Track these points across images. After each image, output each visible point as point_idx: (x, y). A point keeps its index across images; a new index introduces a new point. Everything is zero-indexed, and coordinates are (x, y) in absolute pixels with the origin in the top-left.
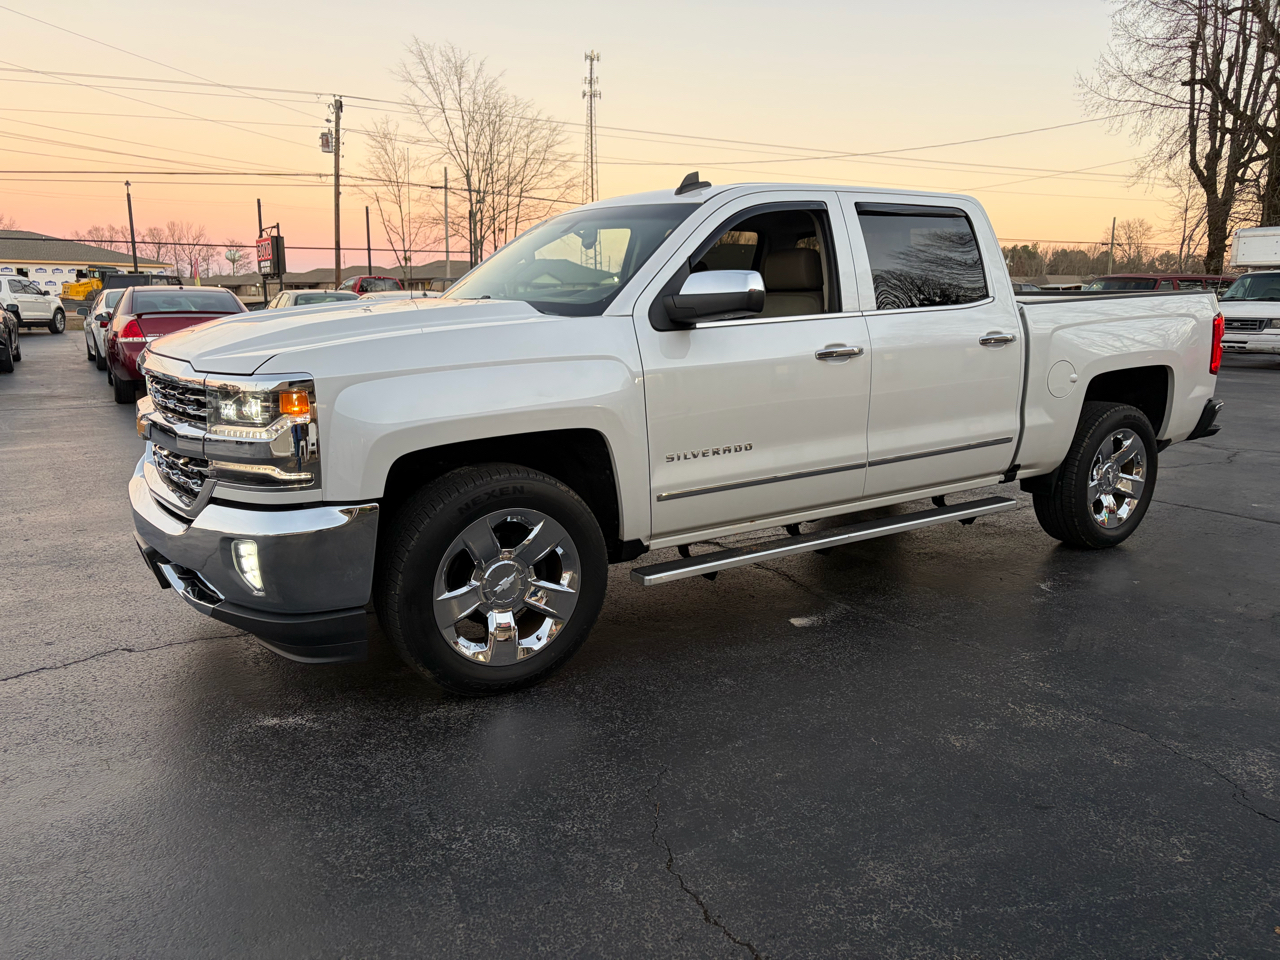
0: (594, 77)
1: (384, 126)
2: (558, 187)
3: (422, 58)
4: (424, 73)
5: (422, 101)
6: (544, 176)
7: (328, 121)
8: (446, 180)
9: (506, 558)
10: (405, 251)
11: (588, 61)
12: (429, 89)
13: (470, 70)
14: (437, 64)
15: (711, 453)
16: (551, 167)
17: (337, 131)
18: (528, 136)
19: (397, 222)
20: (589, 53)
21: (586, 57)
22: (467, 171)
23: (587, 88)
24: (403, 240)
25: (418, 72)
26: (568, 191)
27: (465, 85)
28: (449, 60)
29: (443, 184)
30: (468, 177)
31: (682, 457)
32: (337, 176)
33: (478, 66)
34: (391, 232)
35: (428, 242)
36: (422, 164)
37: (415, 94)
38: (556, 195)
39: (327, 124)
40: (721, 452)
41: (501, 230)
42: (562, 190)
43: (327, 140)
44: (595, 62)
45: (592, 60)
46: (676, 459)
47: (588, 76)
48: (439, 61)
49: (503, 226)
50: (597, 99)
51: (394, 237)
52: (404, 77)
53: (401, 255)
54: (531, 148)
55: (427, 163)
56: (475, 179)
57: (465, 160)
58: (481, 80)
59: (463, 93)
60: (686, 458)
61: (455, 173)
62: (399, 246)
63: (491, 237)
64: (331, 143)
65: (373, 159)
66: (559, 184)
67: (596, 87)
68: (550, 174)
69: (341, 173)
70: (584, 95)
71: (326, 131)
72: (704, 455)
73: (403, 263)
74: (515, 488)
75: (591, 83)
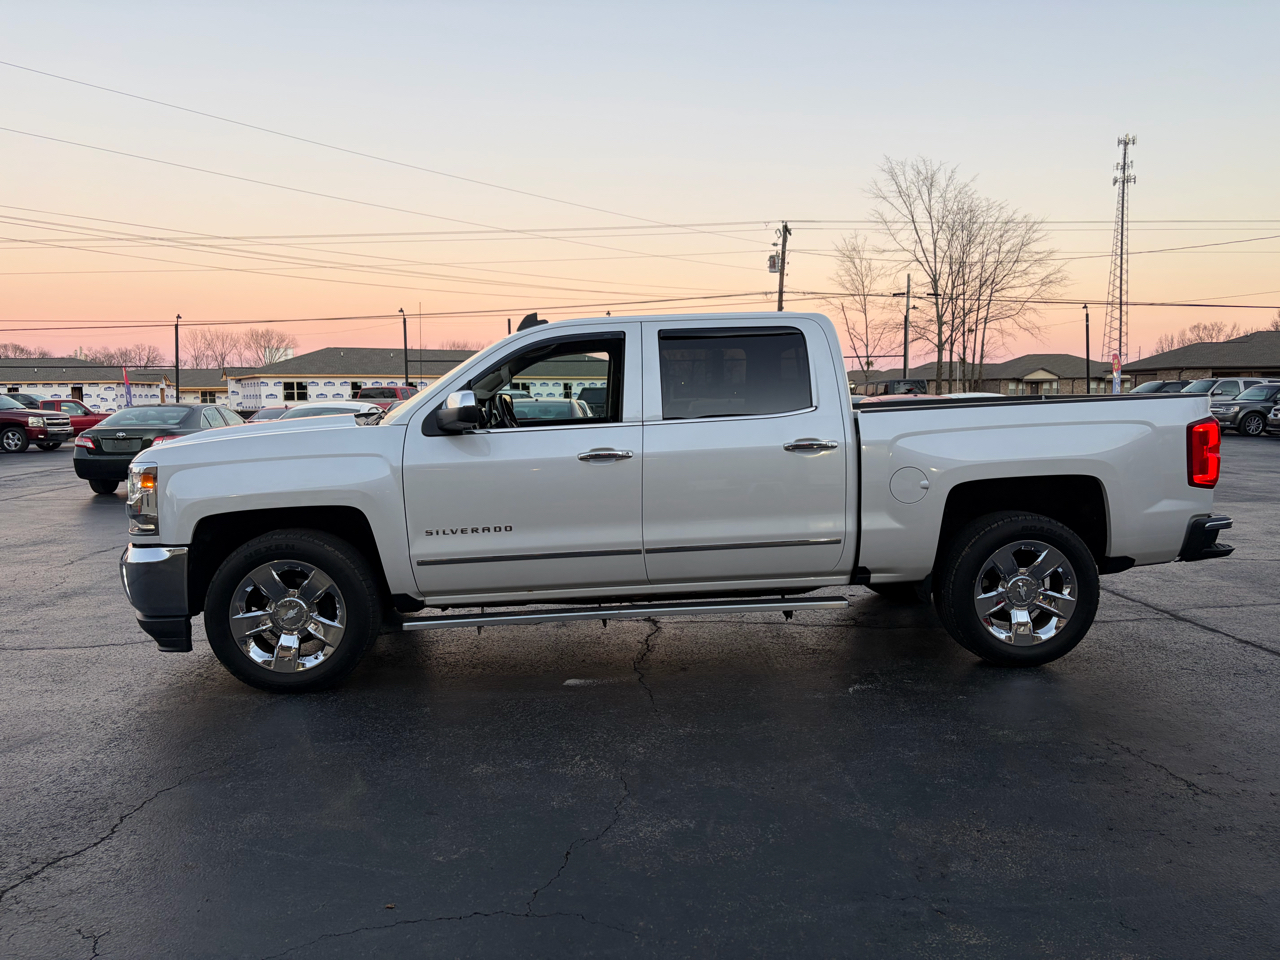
0: (1128, 161)
1: (853, 240)
2: (1031, 285)
3: (894, 177)
4: (894, 188)
5: (890, 215)
6: (1017, 275)
7: (775, 245)
8: (909, 286)
9: (294, 596)
10: (868, 357)
11: (1122, 146)
12: (899, 202)
13: (941, 180)
14: (908, 178)
15: (469, 531)
16: (1025, 265)
17: (783, 253)
18: (1001, 236)
19: (861, 329)
20: (1122, 137)
21: (1119, 142)
22: (935, 276)
23: (1119, 174)
24: (867, 346)
25: (889, 189)
26: (1044, 288)
27: (936, 194)
28: (919, 173)
29: (905, 291)
30: (935, 281)
31: (441, 533)
32: (781, 293)
33: (948, 174)
34: (854, 339)
35: (894, 346)
36: (888, 273)
37: (885, 208)
38: (1030, 292)
39: (775, 248)
40: (480, 531)
41: (970, 330)
42: (1037, 287)
43: (774, 262)
44: (1130, 146)
45: (1126, 144)
46: (435, 533)
47: (1121, 162)
48: (911, 174)
49: (974, 327)
50: (1131, 184)
51: (858, 344)
52: (875, 194)
53: (863, 361)
54: (1005, 248)
55: (894, 271)
56: (942, 283)
57: (932, 265)
58: (952, 187)
59: (933, 202)
60: (444, 533)
61: (921, 278)
62: (862, 352)
63: (961, 339)
64: (778, 264)
65: (842, 273)
66: (1034, 281)
67: (1130, 172)
68: (1025, 272)
69: (784, 289)
70: (1115, 181)
71: (774, 253)
72: (462, 531)
73: (865, 368)
74: (287, 545)
75: (1124, 169)
